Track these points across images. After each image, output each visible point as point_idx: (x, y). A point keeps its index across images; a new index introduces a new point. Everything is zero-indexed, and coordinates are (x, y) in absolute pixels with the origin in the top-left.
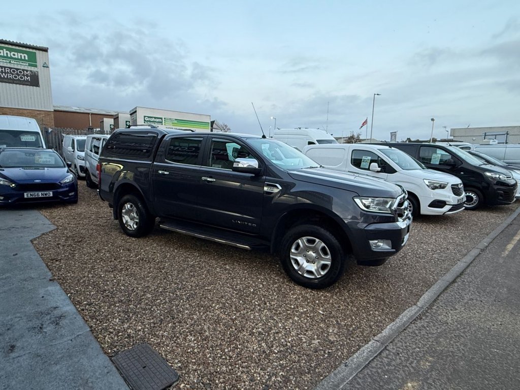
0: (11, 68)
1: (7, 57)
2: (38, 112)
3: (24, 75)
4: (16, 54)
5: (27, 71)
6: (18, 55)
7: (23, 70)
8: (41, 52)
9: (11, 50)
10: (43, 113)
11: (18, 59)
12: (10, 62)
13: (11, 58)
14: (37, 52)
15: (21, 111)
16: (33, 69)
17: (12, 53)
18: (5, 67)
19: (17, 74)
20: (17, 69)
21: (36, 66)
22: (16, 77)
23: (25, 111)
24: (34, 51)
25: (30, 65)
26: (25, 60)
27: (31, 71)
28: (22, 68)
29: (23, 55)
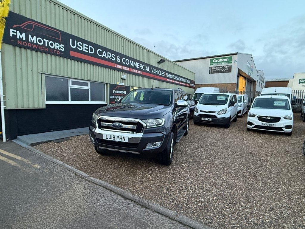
0: (221, 66)
1: (221, 62)
2: (229, 84)
3: (226, 68)
4: (224, 59)
5: (227, 66)
6: (225, 60)
7: (226, 66)
8: (234, 55)
9: (222, 59)
10: (231, 84)
11: (225, 62)
12: (222, 64)
13: (223, 62)
14: (233, 56)
15: (222, 84)
16: (230, 64)
17: (223, 59)
18: (219, 66)
19: (224, 68)
20: (224, 66)
21: (231, 63)
22: (223, 70)
23: (224, 85)
24: (232, 56)
25: (229, 63)
26: (227, 61)
27: (229, 66)
28: (226, 65)
29: (227, 59)
